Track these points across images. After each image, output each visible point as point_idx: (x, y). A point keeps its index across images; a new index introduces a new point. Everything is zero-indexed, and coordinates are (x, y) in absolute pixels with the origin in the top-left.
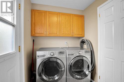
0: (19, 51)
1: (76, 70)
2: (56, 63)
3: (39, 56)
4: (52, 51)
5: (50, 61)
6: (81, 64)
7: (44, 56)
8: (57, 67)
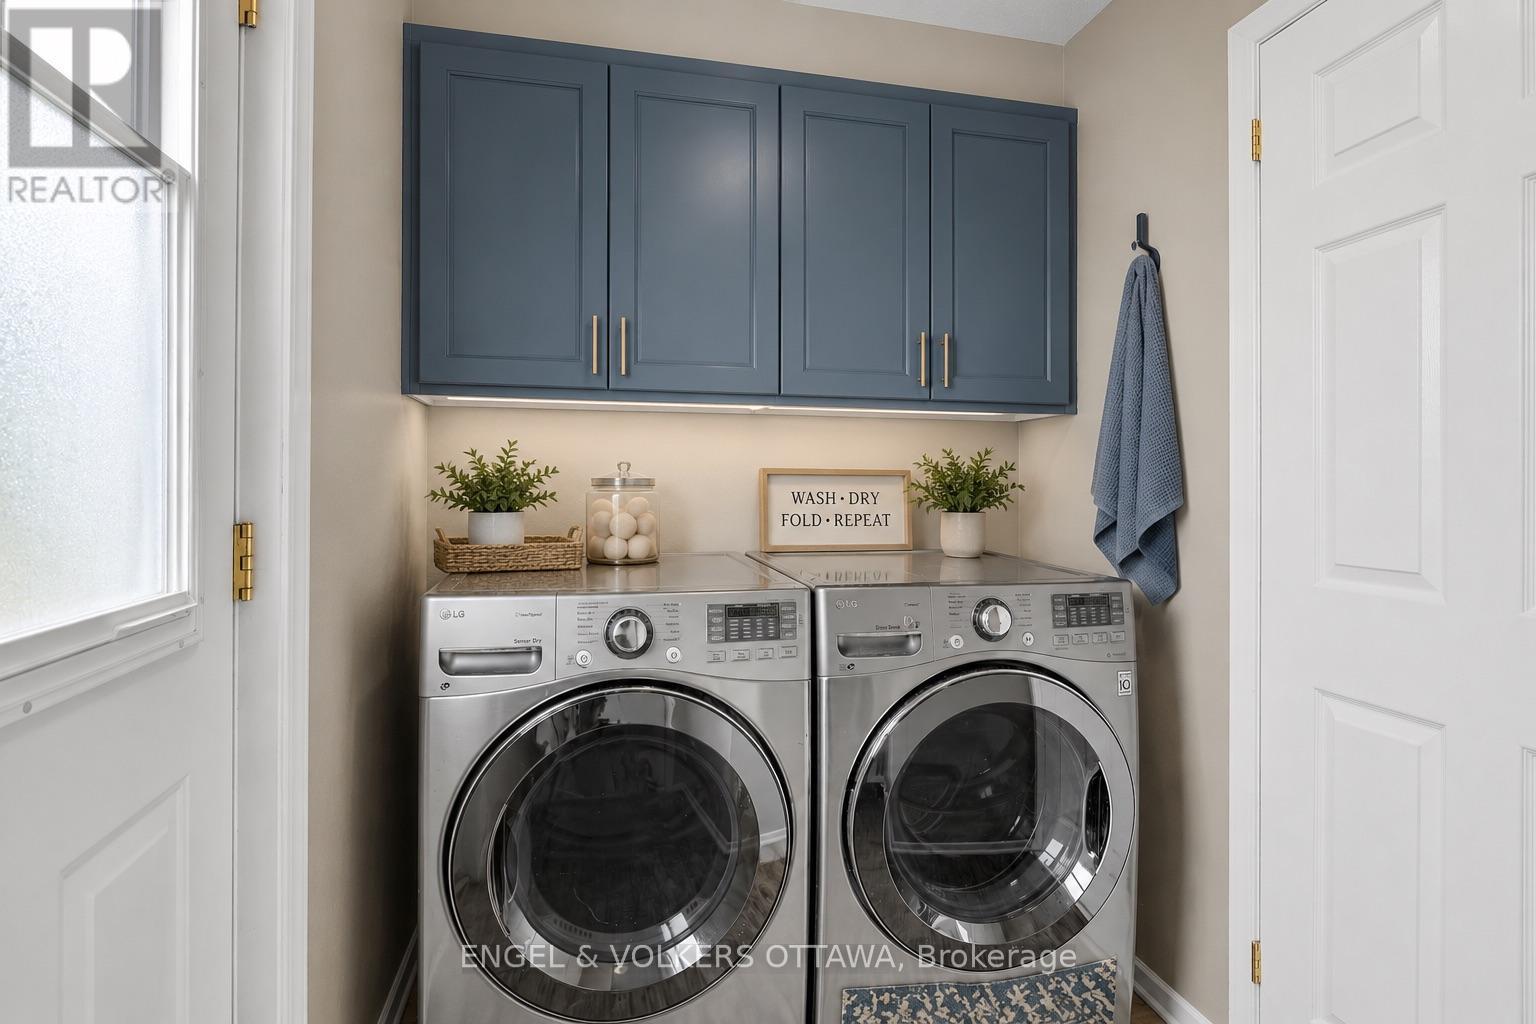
0: (240, 593)
1: (935, 849)
2: (678, 757)
3: (459, 662)
4: (628, 602)
5: (606, 731)
6: (1009, 764)
7: (521, 657)
8: (695, 804)
